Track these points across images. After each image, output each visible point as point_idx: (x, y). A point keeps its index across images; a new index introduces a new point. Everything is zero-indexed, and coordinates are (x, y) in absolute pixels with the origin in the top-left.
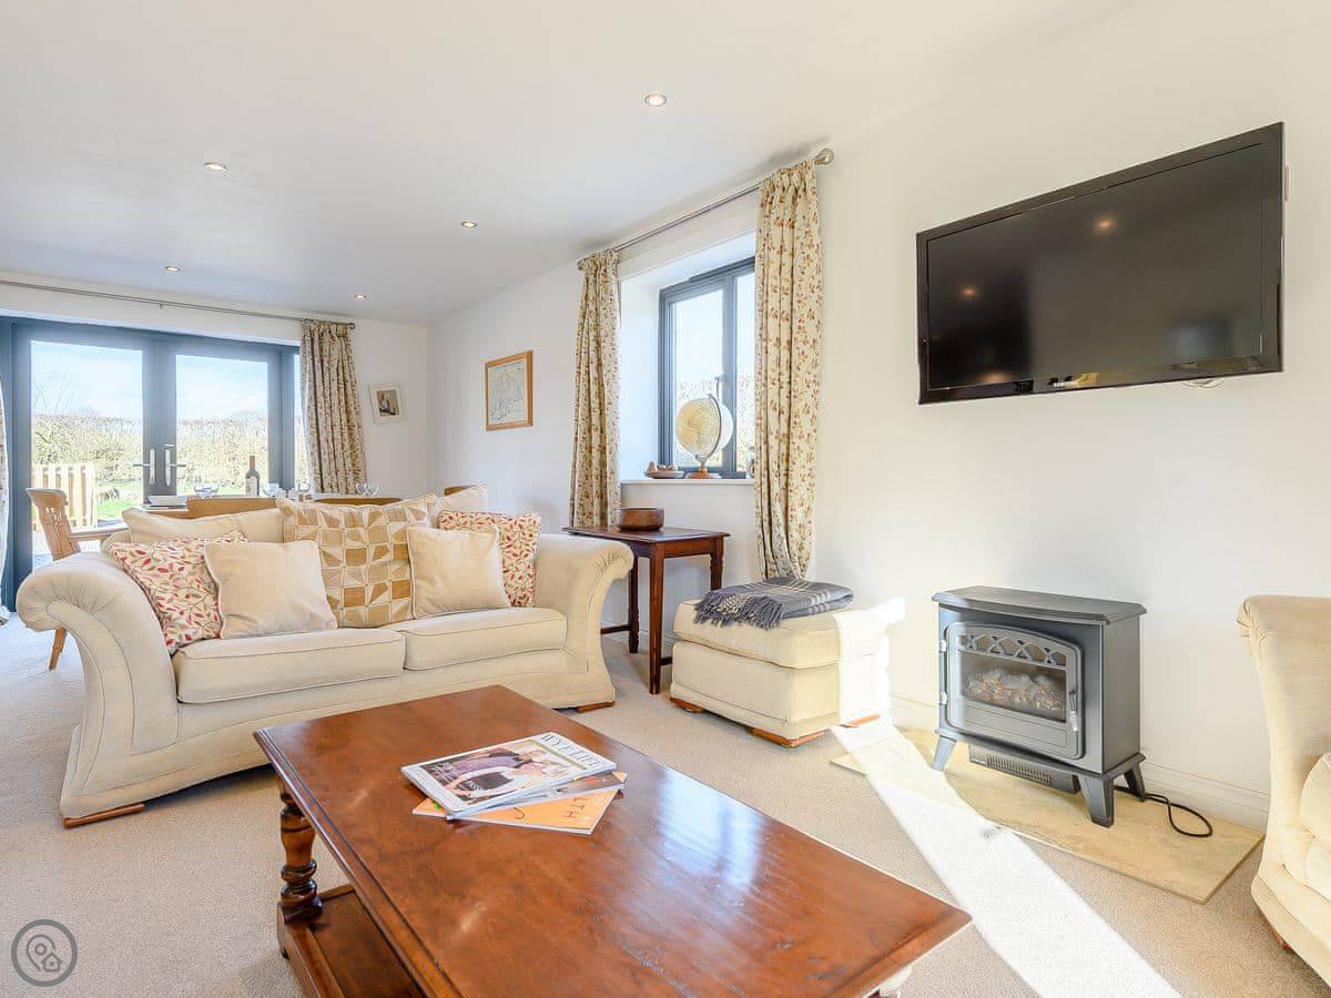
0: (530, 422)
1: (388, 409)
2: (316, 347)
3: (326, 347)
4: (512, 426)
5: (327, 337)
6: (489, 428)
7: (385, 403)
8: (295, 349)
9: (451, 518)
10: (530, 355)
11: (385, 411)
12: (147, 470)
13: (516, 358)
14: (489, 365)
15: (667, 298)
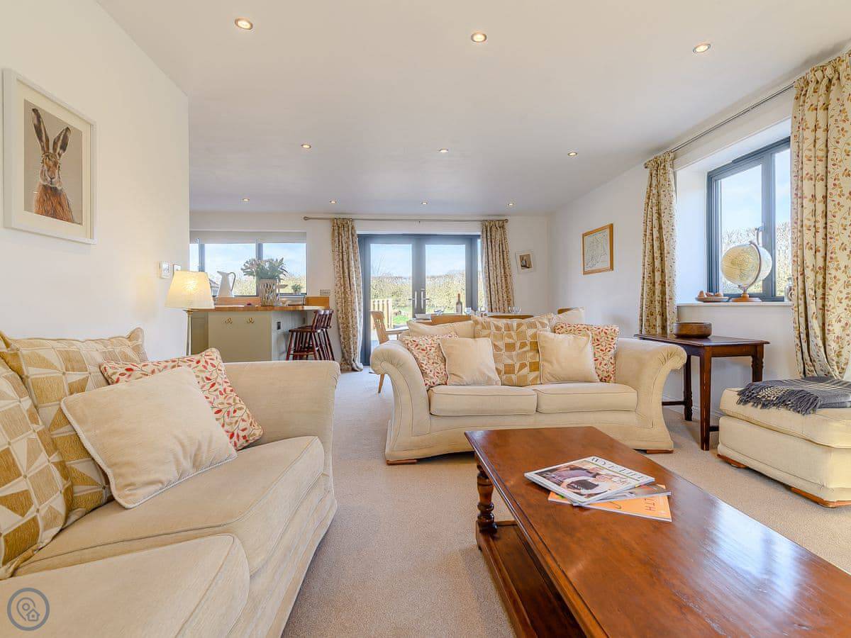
0: (612, 268)
1: (526, 265)
2: (489, 234)
3: (493, 234)
4: (600, 271)
5: (494, 229)
6: (585, 273)
7: (524, 262)
8: (478, 236)
9: (562, 327)
10: (611, 227)
11: (524, 266)
12: (414, 301)
13: (603, 229)
14: (584, 235)
15: (712, 178)
